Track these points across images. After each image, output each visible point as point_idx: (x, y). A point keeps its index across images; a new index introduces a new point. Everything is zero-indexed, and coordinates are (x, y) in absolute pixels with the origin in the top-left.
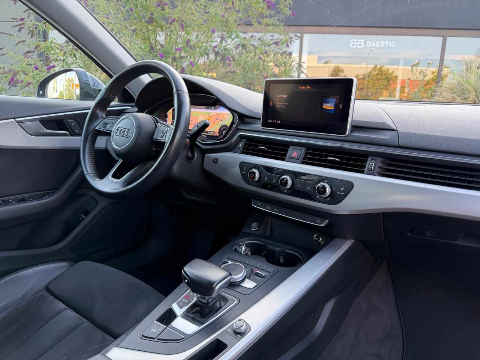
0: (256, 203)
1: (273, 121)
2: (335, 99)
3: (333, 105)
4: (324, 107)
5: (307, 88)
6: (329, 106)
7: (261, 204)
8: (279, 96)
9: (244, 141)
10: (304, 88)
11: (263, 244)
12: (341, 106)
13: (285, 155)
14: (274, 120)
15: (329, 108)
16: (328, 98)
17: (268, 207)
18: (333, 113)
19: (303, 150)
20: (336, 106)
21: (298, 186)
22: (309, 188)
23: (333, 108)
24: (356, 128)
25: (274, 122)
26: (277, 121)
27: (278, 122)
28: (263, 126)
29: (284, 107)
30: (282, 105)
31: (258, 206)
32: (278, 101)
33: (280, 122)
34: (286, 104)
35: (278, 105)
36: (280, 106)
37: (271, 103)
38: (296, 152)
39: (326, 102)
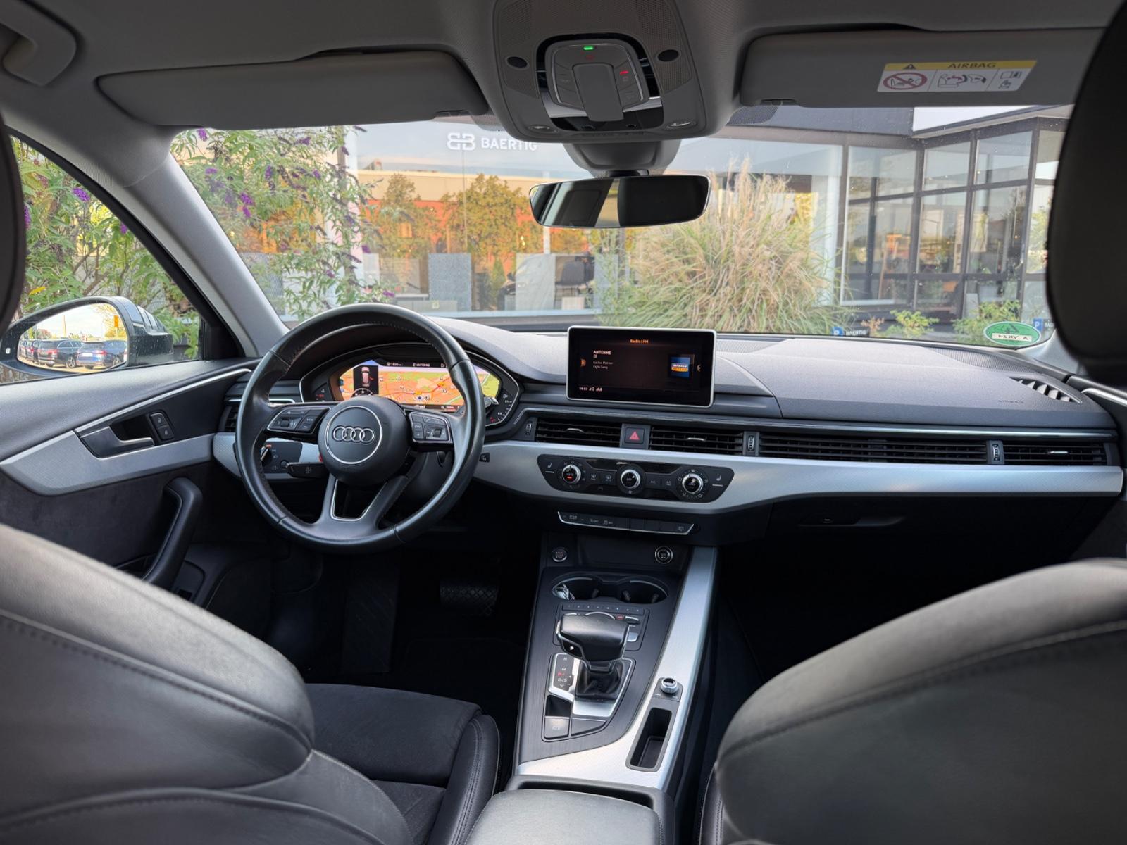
0: (568, 517)
1: (588, 389)
2: (689, 359)
3: (686, 366)
4: (673, 368)
5: (644, 341)
6: (681, 367)
7: (578, 518)
8: (597, 352)
9: (535, 420)
10: (639, 342)
11: (591, 579)
12: (698, 368)
13: (618, 439)
14: (591, 387)
15: (682, 370)
16: (679, 356)
17: (591, 521)
18: (688, 376)
19: (648, 430)
20: (690, 367)
21: (651, 482)
22: (668, 484)
23: (687, 370)
24: (721, 394)
25: (590, 389)
26: (596, 389)
27: (598, 389)
28: (570, 395)
29: (607, 368)
30: (604, 365)
31: (573, 521)
32: (596, 360)
33: (601, 390)
34: (611, 363)
35: (596, 365)
36: (600, 367)
37: (583, 363)
38: (635, 433)
39: (676, 362)
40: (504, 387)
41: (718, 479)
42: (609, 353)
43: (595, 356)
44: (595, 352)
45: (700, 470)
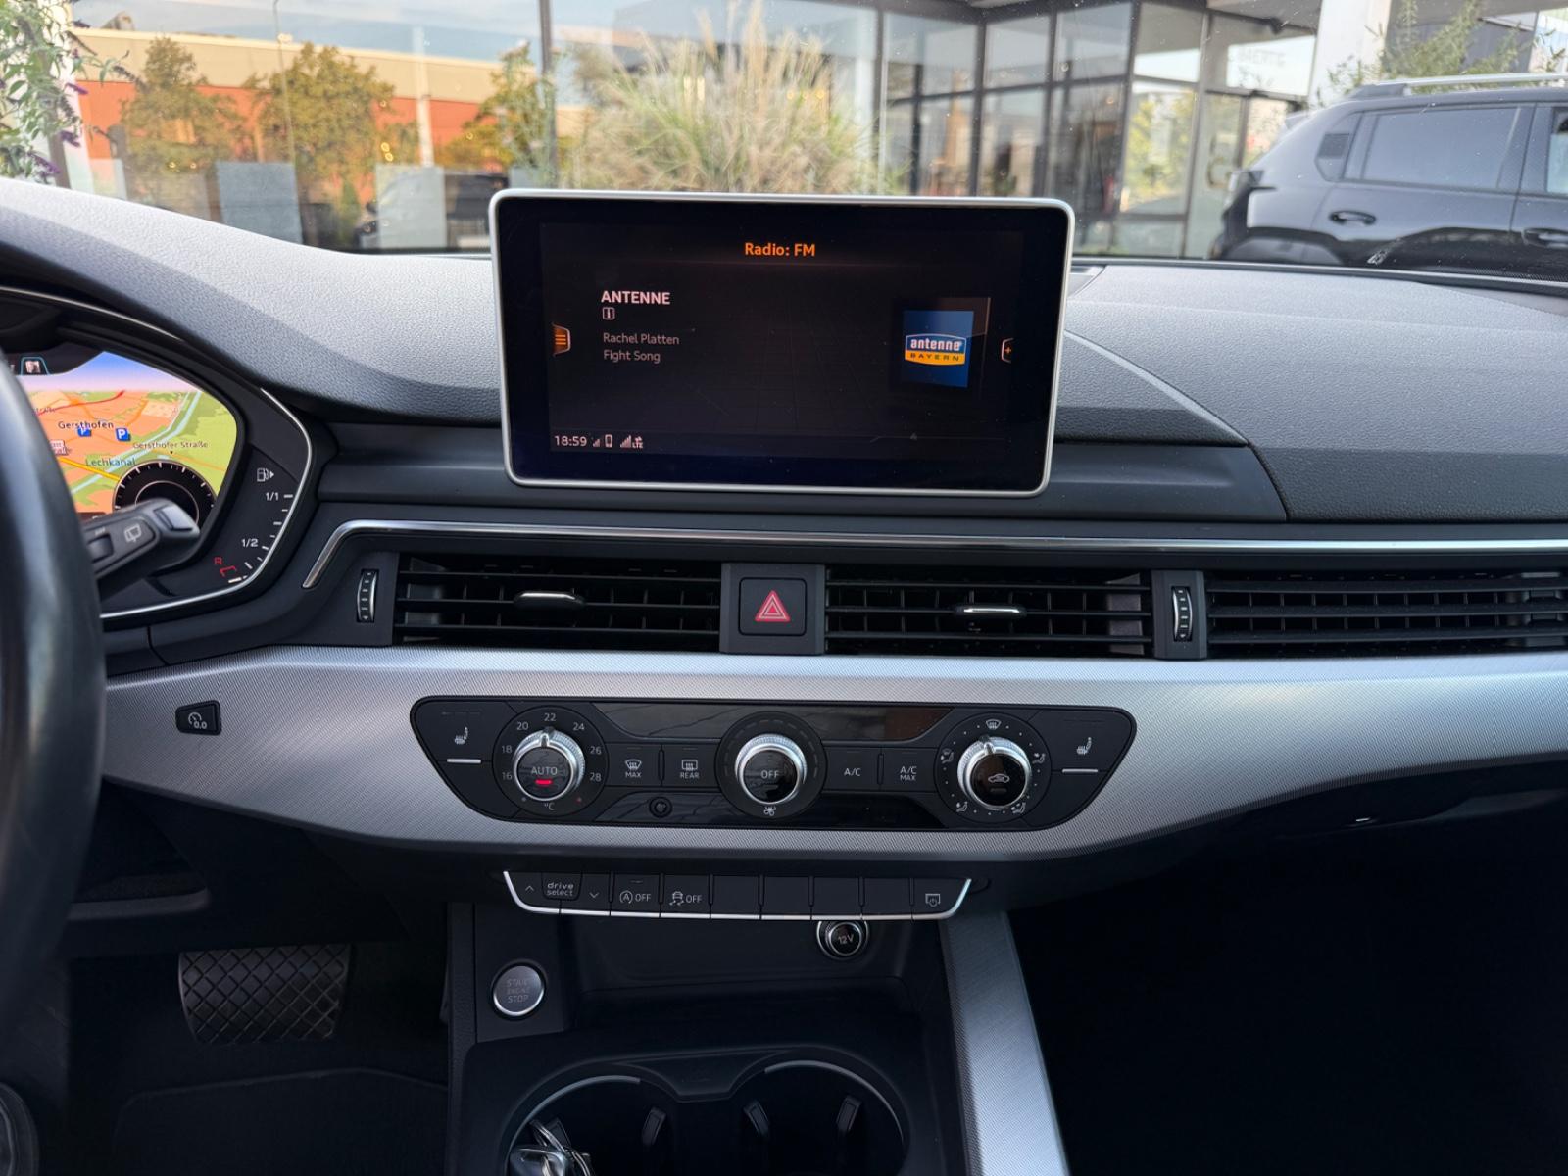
0: (544, 888)
1: (590, 442)
2: (968, 317)
3: (959, 344)
4: (908, 356)
5: (797, 250)
6: (941, 347)
7: (578, 890)
8: (617, 297)
9: (388, 564)
10: (779, 251)
11: (637, 1080)
12: (1004, 349)
13: (714, 619)
14: (600, 435)
16: (933, 306)
17: (626, 896)
18: (963, 382)
19: (820, 578)
20: (975, 347)
21: (847, 772)
22: (907, 774)
23: (961, 359)
25: (597, 443)
26: (618, 440)
27: (627, 443)
28: (521, 469)
29: (657, 358)
30: (645, 347)
31: (560, 903)
32: (613, 328)
33: (639, 443)
34: (670, 340)
35: (615, 347)
36: (631, 356)
37: (563, 339)
38: (773, 597)
39: (923, 329)
40: (255, 441)
41: (1082, 751)
42: (662, 298)
43: (609, 315)
44: (605, 296)
45: (1017, 720)
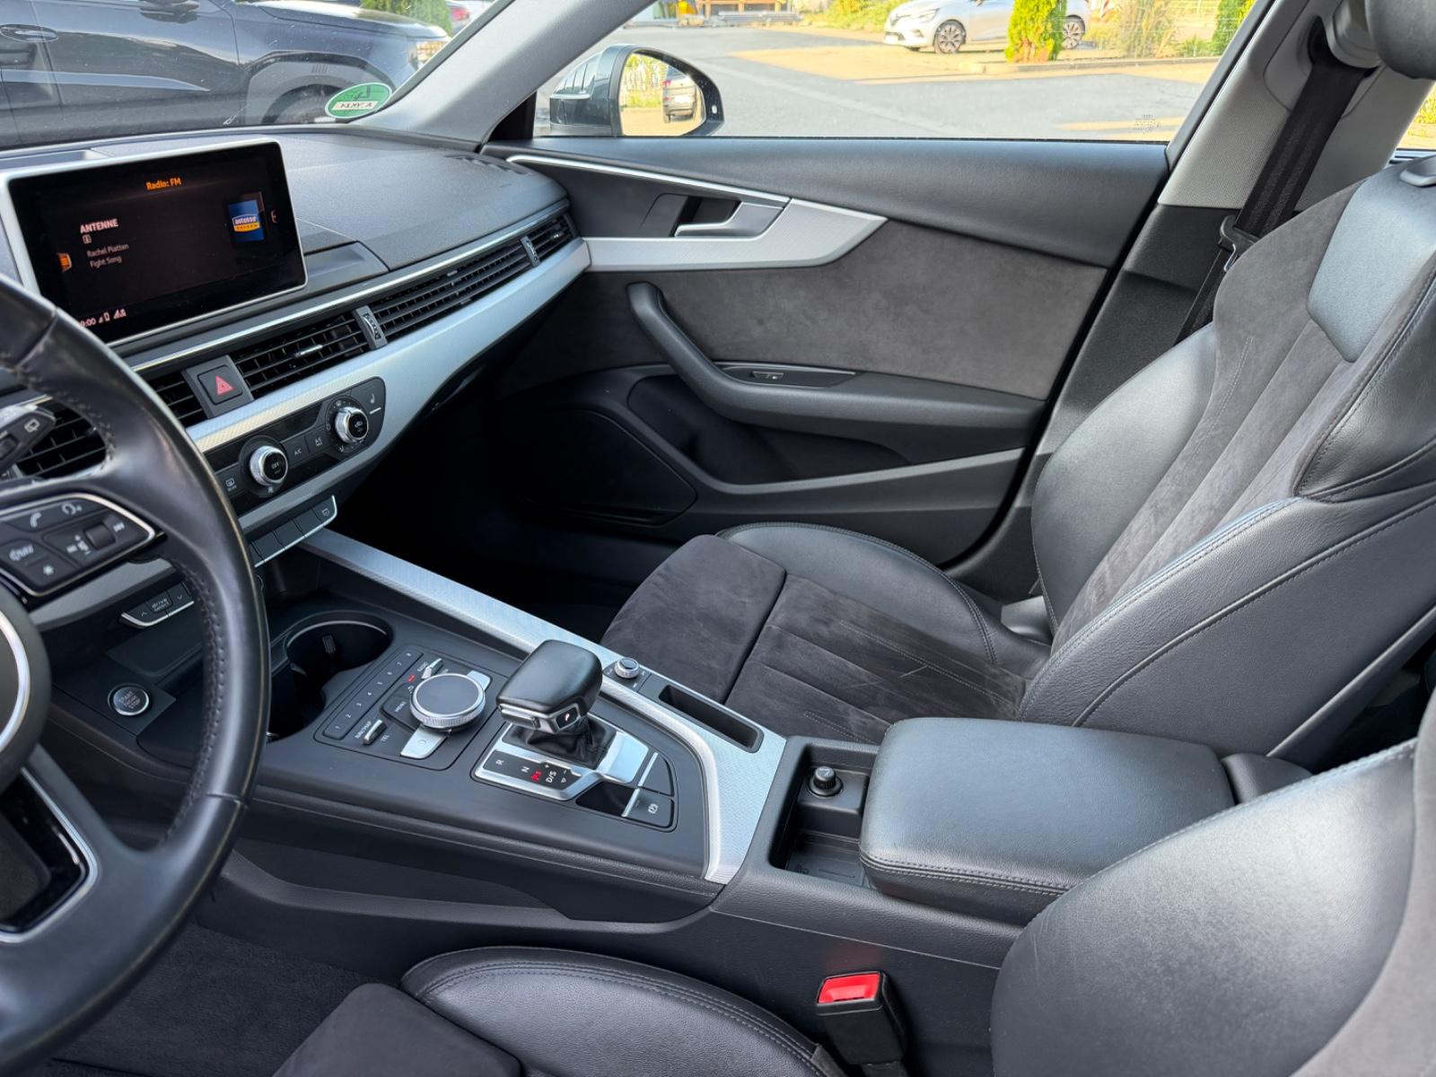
0: (152, 610)
1: (97, 320)
2: (254, 203)
3: (255, 218)
4: (236, 229)
5: (172, 183)
6: (247, 222)
7: (170, 599)
8: (88, 228)
10: (164, 184)
12: (273, 217)
14: (101, 315)
15: (247, 229)
16: (238, 200)
18: (262, 238)
19: (230, 363)
20: (263, 218)
21: (296, 453)
22: (318, 443)
23: (258, 225)
25: (101, 320)
26: (112, 314)
27: (117, 315)
29: (119, 259)
30: (112, 255)
31: (165, 611)
32: (92, 247)
33: (123, 313)
34: (125, 247)
35: (95, 259)
36: (106, 262)
37: (66, 261)
38: (218, 379)
39: (238, 213)
41: (373, 401)
42: (113, 223)
43: (87, 240)
44: (83, 229)
45: (346, 397)
